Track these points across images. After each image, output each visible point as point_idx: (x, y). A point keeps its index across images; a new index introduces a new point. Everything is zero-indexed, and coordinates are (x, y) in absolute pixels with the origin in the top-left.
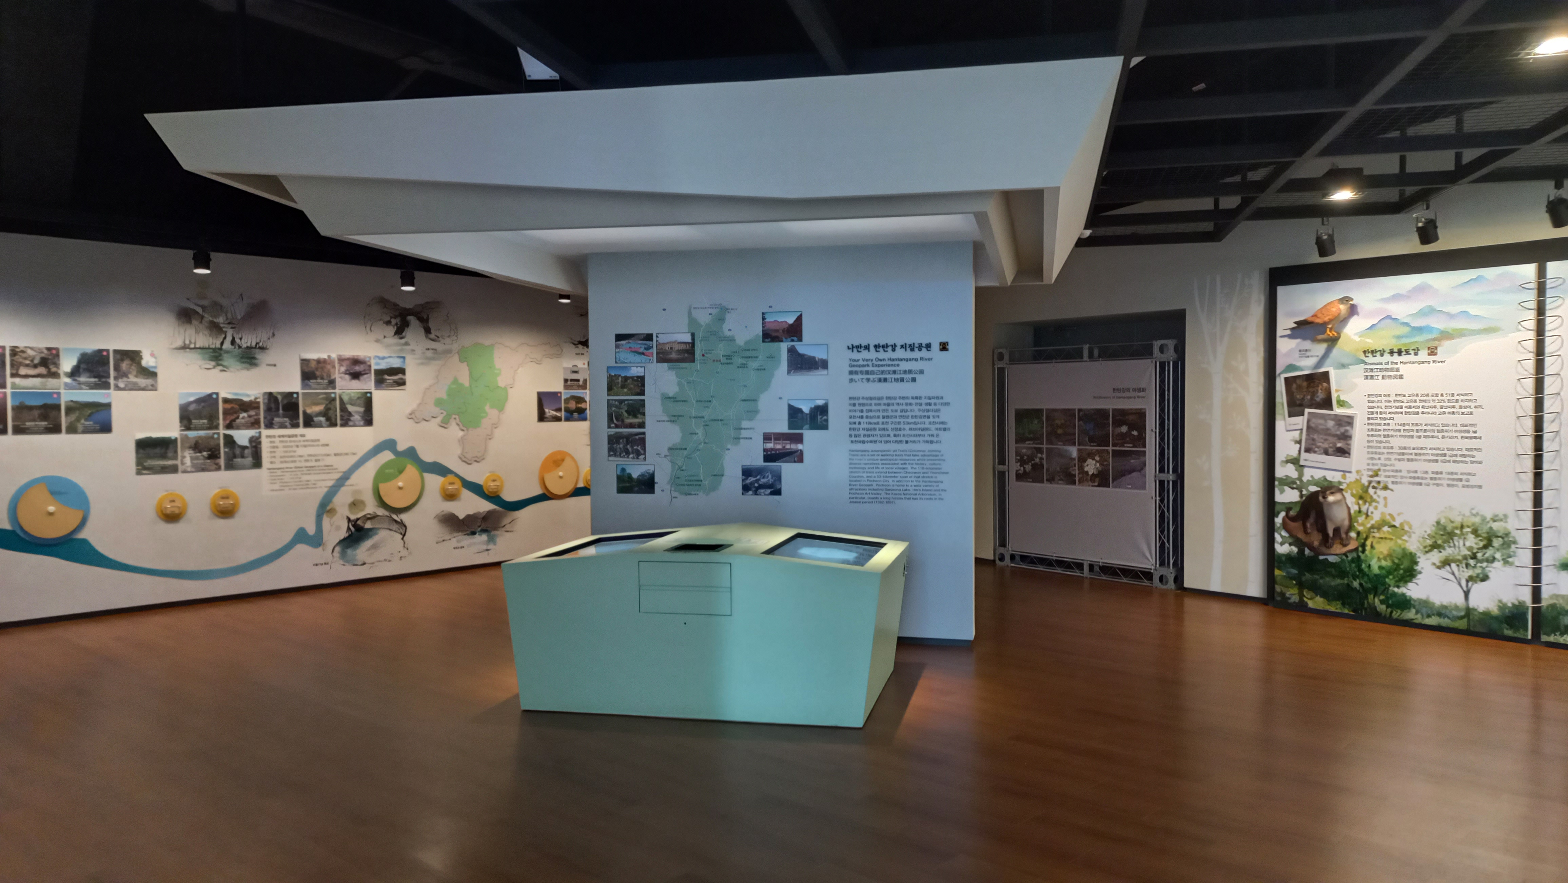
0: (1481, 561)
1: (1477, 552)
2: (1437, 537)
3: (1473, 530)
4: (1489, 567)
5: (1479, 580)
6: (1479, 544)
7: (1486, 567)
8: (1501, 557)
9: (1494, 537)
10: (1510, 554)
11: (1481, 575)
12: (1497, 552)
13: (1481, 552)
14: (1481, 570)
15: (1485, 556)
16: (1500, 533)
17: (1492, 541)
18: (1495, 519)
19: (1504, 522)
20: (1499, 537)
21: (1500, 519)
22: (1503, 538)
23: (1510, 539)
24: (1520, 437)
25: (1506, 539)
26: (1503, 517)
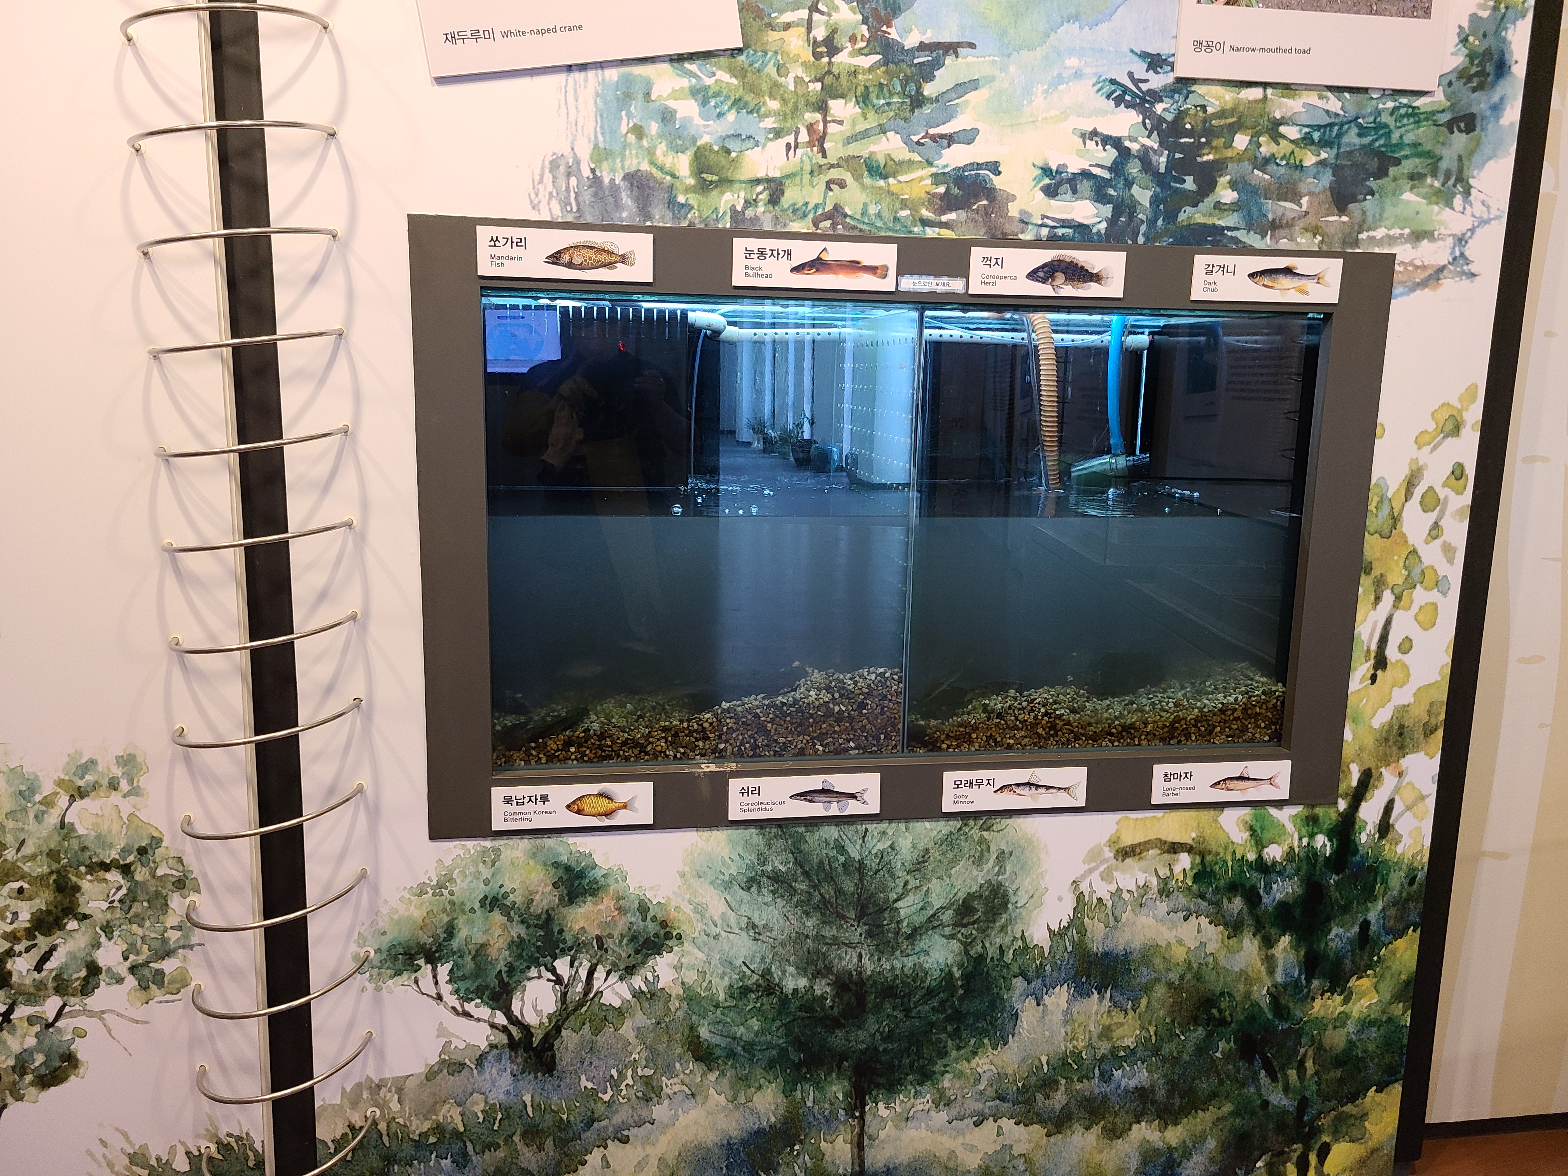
0: (34, 997)
1: (9, 953)
4: (73, 1015)
5: (32, 1084)
6: (15, 914)
7: (59, 1015)
8: (126, 959)
9: (83, 869)
10: (165, 941)
11: (39, 1059)
12: (103, 939)
13: (28, 950)
14: (37, 1035)
15: (48, 966)
16: (111, 846)
17: (77, 889)
18: (81, 783)
19: (124, 796)
20: (105, 867)
21: (105, 782)
22: (126, 870)
23: (160, 872)
24: (165, 357)
25: (141, 874)
26: (117, 772)
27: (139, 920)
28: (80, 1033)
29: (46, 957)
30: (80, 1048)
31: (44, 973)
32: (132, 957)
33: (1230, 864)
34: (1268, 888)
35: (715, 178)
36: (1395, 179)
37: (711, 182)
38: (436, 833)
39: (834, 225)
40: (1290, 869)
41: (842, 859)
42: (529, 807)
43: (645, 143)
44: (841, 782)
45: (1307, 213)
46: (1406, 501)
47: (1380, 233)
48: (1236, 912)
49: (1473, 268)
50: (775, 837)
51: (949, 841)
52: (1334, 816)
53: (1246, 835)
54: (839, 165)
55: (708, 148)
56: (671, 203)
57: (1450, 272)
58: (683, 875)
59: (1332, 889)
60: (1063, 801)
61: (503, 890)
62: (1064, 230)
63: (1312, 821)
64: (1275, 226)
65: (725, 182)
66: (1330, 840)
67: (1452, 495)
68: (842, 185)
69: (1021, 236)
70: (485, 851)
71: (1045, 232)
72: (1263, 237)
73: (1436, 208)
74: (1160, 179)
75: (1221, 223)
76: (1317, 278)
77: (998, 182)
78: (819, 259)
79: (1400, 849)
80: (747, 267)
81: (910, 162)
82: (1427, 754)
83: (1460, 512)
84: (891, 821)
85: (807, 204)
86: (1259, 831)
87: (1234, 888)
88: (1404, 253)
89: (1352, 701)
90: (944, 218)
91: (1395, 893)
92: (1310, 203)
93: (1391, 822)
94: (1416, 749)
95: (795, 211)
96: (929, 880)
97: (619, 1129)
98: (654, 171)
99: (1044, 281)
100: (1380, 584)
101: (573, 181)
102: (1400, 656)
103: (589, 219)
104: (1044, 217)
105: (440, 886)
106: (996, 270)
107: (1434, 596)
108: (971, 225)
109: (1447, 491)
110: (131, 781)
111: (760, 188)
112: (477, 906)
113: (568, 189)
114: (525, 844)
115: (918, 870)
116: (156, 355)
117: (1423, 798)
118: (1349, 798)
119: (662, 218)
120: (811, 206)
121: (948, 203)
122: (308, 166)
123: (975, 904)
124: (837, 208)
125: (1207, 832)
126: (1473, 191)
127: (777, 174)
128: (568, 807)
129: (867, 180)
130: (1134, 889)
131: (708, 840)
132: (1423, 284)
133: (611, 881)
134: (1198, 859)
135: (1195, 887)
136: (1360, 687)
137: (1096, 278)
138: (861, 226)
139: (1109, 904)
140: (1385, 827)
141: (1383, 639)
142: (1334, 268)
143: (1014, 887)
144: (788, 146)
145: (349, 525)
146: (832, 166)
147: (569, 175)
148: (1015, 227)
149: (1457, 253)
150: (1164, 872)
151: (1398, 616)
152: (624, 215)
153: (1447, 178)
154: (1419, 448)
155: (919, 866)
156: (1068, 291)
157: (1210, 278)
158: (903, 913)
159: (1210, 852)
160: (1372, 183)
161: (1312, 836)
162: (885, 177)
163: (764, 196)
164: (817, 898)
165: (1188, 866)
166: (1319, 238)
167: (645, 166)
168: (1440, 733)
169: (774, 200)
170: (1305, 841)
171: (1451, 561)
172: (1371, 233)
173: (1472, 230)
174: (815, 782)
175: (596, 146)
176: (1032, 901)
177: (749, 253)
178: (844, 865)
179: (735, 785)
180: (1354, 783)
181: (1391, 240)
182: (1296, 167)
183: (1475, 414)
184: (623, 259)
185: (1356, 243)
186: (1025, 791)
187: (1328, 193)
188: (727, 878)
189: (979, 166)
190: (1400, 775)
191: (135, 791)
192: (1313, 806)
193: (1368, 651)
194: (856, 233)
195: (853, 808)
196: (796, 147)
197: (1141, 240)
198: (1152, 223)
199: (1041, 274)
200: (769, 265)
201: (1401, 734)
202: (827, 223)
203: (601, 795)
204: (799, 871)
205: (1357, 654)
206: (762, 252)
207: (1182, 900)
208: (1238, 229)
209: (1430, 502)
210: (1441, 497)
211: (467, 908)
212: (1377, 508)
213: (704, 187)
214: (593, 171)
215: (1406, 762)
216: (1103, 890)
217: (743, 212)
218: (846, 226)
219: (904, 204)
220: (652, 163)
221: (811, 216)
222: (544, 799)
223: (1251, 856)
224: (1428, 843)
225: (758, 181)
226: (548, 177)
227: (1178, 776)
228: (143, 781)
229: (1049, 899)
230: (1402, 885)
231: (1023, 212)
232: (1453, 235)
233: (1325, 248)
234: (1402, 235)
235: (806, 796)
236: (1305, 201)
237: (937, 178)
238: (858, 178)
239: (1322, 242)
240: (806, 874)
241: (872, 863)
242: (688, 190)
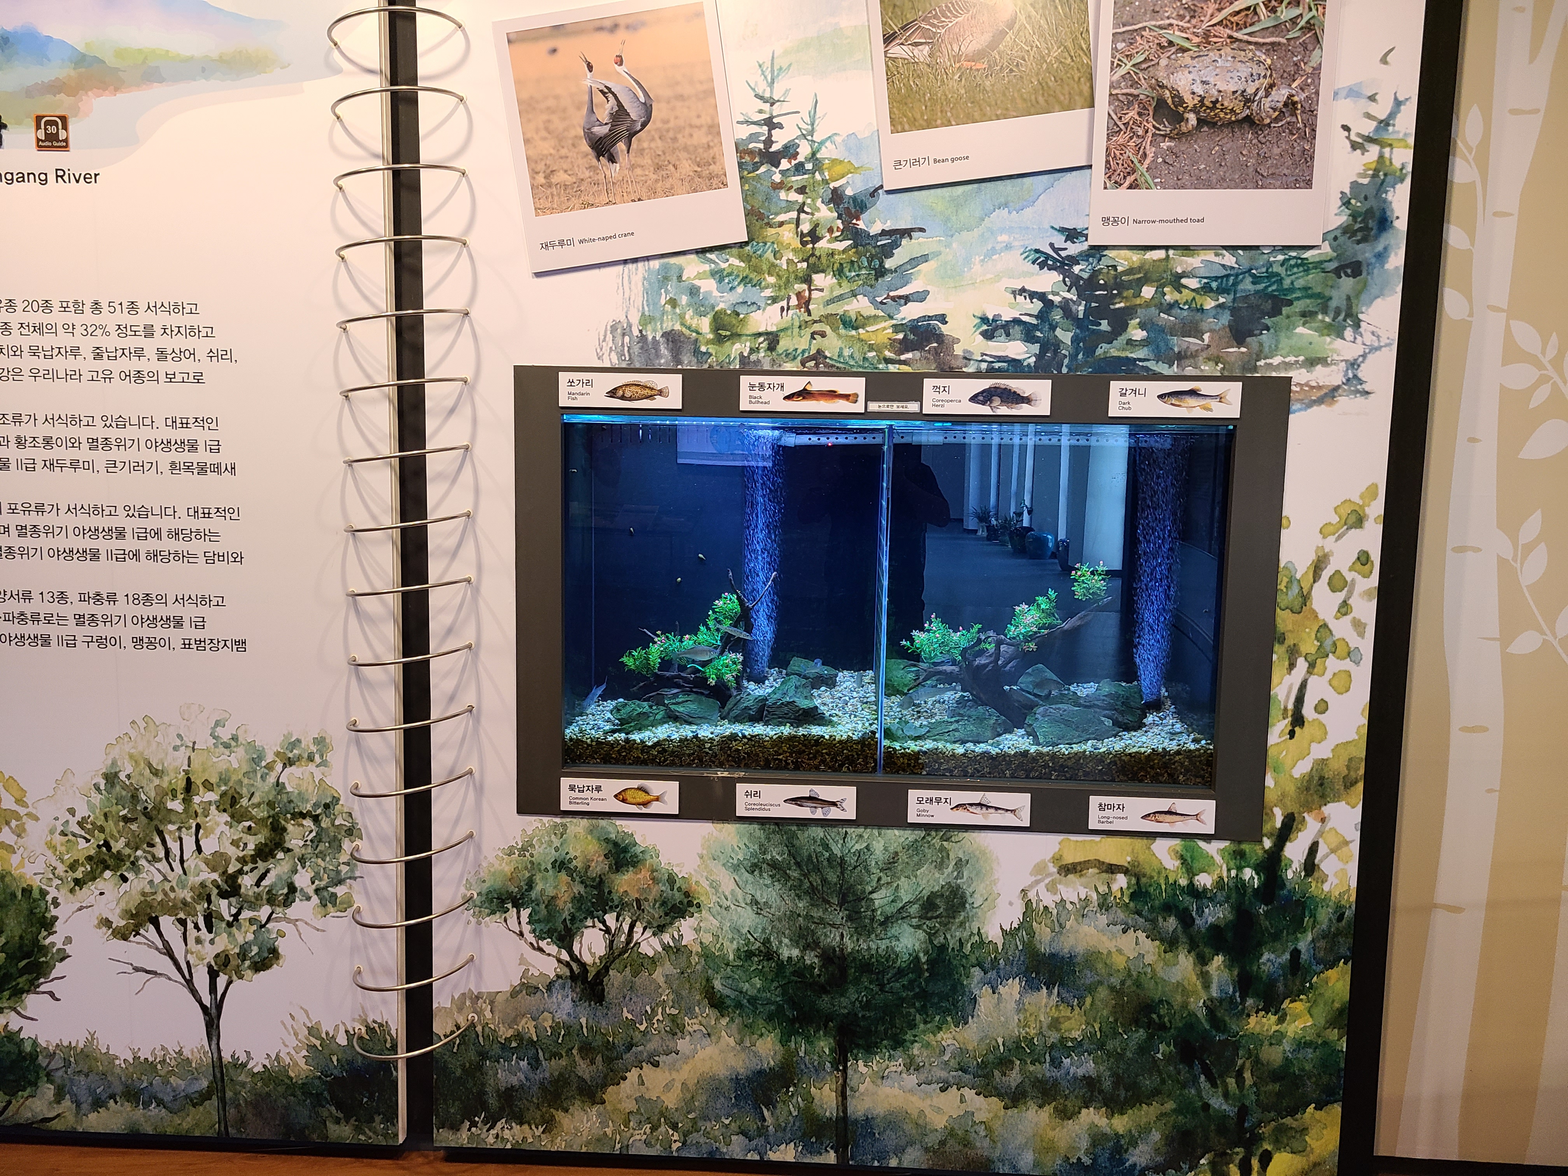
0: (254, 905)
1: (240, 872)
2: (110, 826)
3: (223, 795)
4: (278, 920)
5: (249, 968)
6: (245, 844)
7: (269, 919)
8: (313, 883)
9: (289, 816)
10: (338, 872)
11: (255, 950)
12: (299, 867)
13: (252, 870)
14: (254, 933)
15: (264, 883)
16: (307, 801)
17: (284, 829)
18: (291, 755)
19: (317, 766)
20: (303, 816)
21: (306, 756)
22: (316, 819)
23: (337, 823)
24: (355, 464)
25: (325, 823)
26: (314, 749)
27: (322, 855)
28: (281, 934)
29: (262, 877)
30: (282, 946)
31: (261, 888)
32: (317, 882)
33: (1163, 887)
34: (1200, 912)
35: (728, 333)
36: (1288, 317)
37: (725, 336)
38: (522, 809)
39: (817, 365)
40: (1220, 896)
41: (827, 855)
42: (587, 794)
43: (678, 310)
44: (825, 792)
45: (1209, 346)
46: (1314, 582)
47: (1276, 360)
48: (1171, 930)
49: (1366, 387)
50: (773, 832)
51: (914, 847)
52: (1260, 852)
53: (1178, 863)
54: (820, 321)
55: (723, 312)
56: (696, 352)
57: (1345, 390)
58: (701, 857)
59: (1262, 918)
60: (1009, 820)
61: (568, 857)
62: (1000, 364)
63: (1239, 857)
64: (1181, 357)
65: (736, 336)
66: (1258, 874)
67: (1358, 578)
68: (823, 335)
69: (964, 370)
70: (556, 826)
71: (984, 366)
72: (1171, 366)
73: (1328, 339)
74: (1078, 323)
75: (1133, 355)
76: (1220, 398)
77: (945, 329)
78: (805, 389)
79: (1326, 887)
80: (750, 397)
81: (876, 317)
82: (1348, 803)
83: (1367, 593)
84: (866, 827)
85: (796, 350)
86: (1189, 860)
87: (1168, 908)
88: (1299, 376)
89: (1271, 752)
90: (903, 357)
91: (1324, 926)
92: (1211, 338)
93: (1316, 861)
94: (1337, 798)
95: (787, 355)
96: (899, 879)
97: (651, 1055)
98: (684, 330)
99: (983, 403)
100: (1293, 653)
101: (627, 339)
102: (1316, 716)
103: (638, 365)
104: (983, 354)
105: (524, 849)
106: (944, 396)
107: (1347, 664)
108: (924, 362)
109: (1354, 574)
110: (322, 756)
111: (761, 339)
112: (549, 867)
113: (623, 345)
114: (584, 822)
115: (889, 869)
116: (351, 463)
117: (1346, 843)
118: (1274, 838)
119: (690, 362)
120: (799, 351)
121: (905, 346)
122: (450, 336)
123: (938, 901)
124: (819, 352)
125: (1141, 858)
126: (1362, 324)
127: (774, 329)
128: (616, 796)
129: (842, 331)
130: (1076, 901)
131: (721, 831)
132: (1320, 401)
133: (647, 857)
134: (1134, 881)
135: (1132, 905)
136: (1280, 740)
137: (1027, 400)
138: (838, 365)
139: (1055, 912)
140: (1310, 866)
141: (1300, 700)
142: (1234, 390)
143: (971, 890)
144: (782, 309)
145: (468, 581)
146: (815, 322)
147: (624, 335)
148: (960, 362)
149: (1350, 375)
150: (1103, 889)
151: (1313, 681)
152: (662, 361)
153: (1337, 312)
154: (1324, 537)
155: (890, 865)
156: (1004, 410)
157: (1124, 399)
158: (877, 902)
159: (1144, 875)
160: (1267, 321)
161: (1240, 869)
162: (856, 328)
163: (764, 345)
164: (807, 885)
165: (1125, 886)
166: (1221, 366)
167: (677, 327)
168: (1360, 786)
169: (772, 347)
170: (1233, 873)
171: (1361, 635)
172: (1268, 361)
173: (1364, 356)
174: (803, 790)
175: (643, 314)
176: (986, 903)
177: (752, 386)
178: (828, 860)
179: (741, 789)
180: (1278, 825)
181: (1287, 366)
182: (1198, 310)
183: (1377, 508)
184: (660, 393)
185: (1255, 369)
186: (978, 810)
187: (1228, 330)
188: (735, 862)
189: (930, 318)
190: (1323, 820)
191: (324, 763)
192: (1240, 842)
193: (1286, 709)
194: (834, 369)
195: (834, 814)
196: (788, 309)
197: (1065, 370)
198: (1073, 357)
199: (981, 398)
200: (766, 395)
201: (1321, 785)
202: (812, 363)
203: (640, 789)
204: (793, 861)
205: (1275, 712)
206: (761, 386)
207: (1121, 915)
208: (1148, 360)
209: (1337, 583)
210: (1349, 579)
211: (543, 868)
212: (1286, 587)
213: (720, 340)
214: (641, 331)
215: (1328, 809)
216: (1049, 900)
217: (749, 357)
218: (827, 365)
219: (871, 348)
220: (682, 324)
221: (799, 358)
222: (599, 789)
223: (1183, 882)
224: (1354, 884)
225: (760, 334)
226: (609, 337)
227: (1111, 807)
228: (329, 756)
229: (1001, 903)
230: (1330, 920)
231: (965, 351)
232: (1346, 361)
233: (1226, 374)
234: (1297, 362)
235: (797, 801)
236: (1206, 337)
237: (897, 328)
238: (835, 329)
239: (1223, 369)
240: (798, 864)
241: (851, 860)
242: (708, 342)
